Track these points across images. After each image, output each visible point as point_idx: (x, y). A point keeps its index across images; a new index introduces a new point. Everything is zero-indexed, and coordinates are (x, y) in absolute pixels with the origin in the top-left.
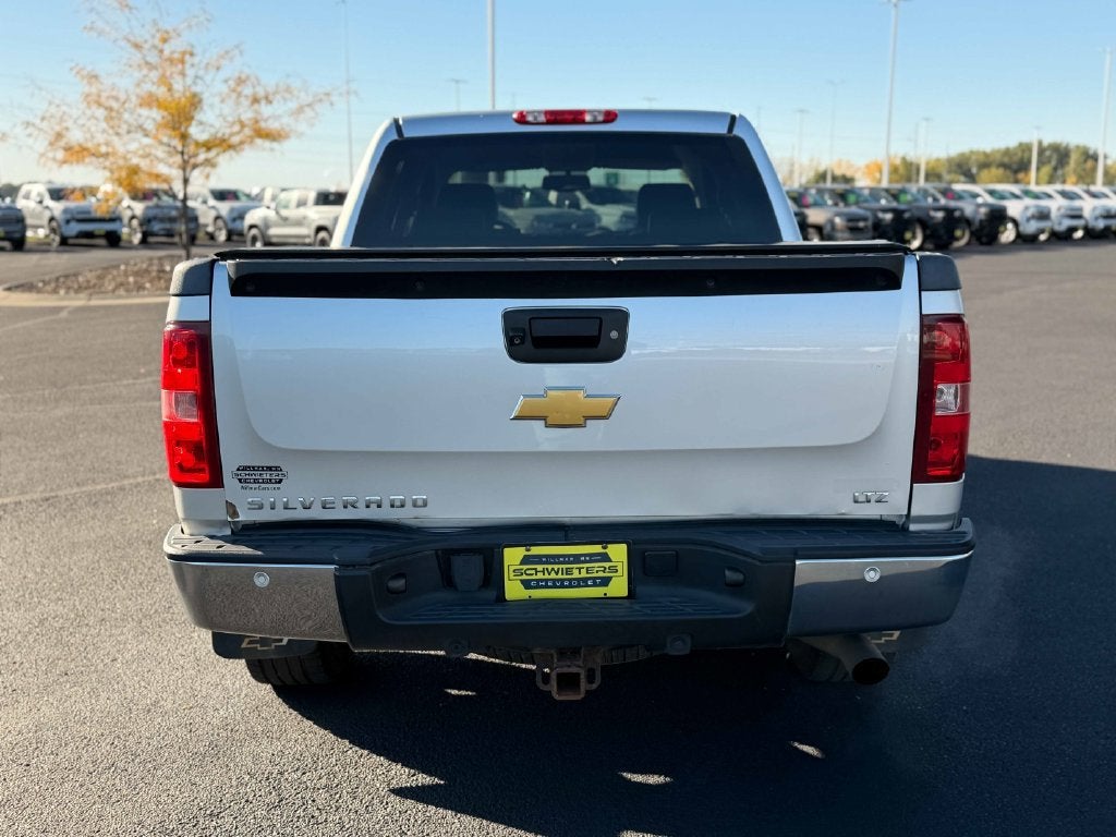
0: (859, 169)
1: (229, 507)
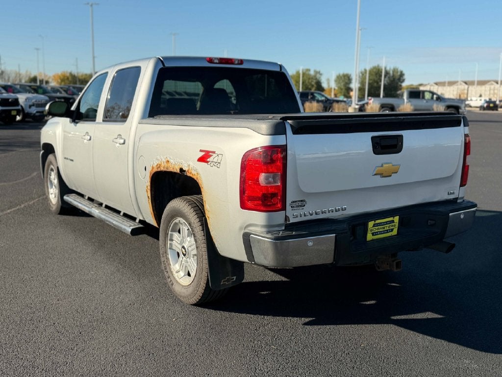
0: (49, 78)
1: (287, 218)
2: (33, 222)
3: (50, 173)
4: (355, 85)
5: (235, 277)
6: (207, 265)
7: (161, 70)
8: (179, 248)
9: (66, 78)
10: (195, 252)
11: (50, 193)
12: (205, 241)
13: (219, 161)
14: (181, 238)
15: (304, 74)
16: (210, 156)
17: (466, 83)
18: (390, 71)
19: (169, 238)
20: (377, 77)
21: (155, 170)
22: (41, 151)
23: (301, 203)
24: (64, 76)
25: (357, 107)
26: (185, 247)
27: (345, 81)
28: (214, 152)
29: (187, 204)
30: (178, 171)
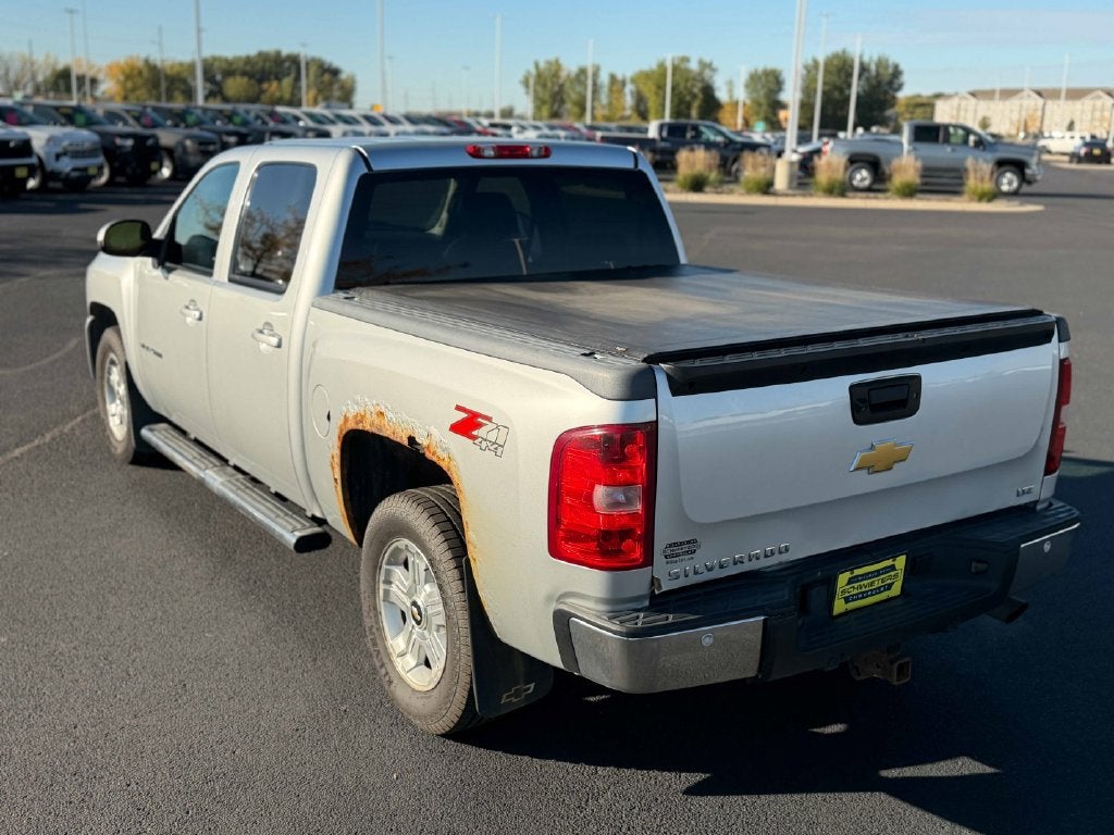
0: (99, 70)
1: (654, 581)
2: (73, 487)
3: (110, 369)
4: (791, 95)
5: (532, 686)
6: (471, 659)
7: (363, 179)
8: (404, 603)
9: (136, 72)
10: (441, 620)
11: (110, 413)
12: (466, 604)
13: (500, 442)
14: (411, 580)
15: (675, 69)
16: (479, 426)
17: (1039, 94)
18: (869, 64)
19: (382, 578)
20: (840, 77)
21: (351, 425)
22: (86, 317)
23: (687, 547)
24: (132, 68)
25: (795, 158)
26: (419, 603)
27: (768, 87)
28: (489, 419)
29: (426, 515)
30: (405, 442)
